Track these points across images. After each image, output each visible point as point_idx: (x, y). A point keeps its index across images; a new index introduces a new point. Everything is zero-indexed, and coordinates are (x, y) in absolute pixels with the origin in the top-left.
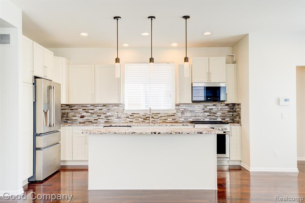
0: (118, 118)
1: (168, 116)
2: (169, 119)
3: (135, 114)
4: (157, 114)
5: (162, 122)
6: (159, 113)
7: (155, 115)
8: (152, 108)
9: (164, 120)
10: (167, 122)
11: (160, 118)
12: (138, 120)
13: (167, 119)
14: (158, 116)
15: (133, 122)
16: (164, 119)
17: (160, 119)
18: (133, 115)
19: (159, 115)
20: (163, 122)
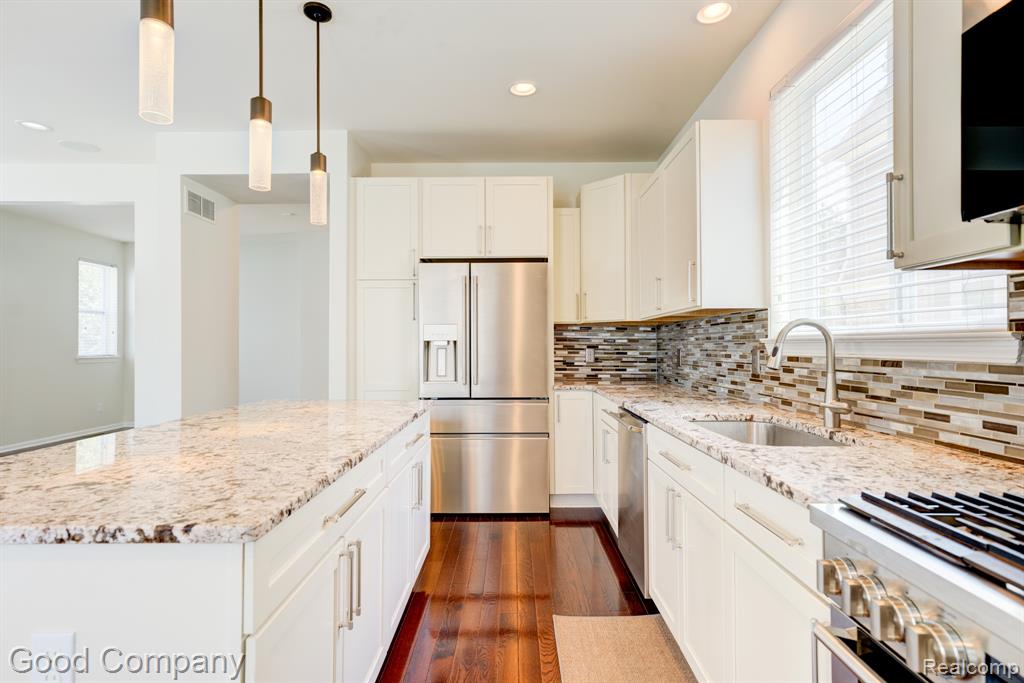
0: (756, 378)
1: (955, 387)
2: (957, 419)
3: (797, 359)
4: (884, 363)
5: (910, 429)
6: (897, 364)
7: (877, 376)
8: (835, 330)
9: (922, 421)
10: (943, 437)
11: (901, 402)
12: (808, 395)
13: (946, 419)
14: (890, 380)
15: (790, 404)
16: (929, 416)
17: (903, 411)
18: (790, 364)
19: (900, 377)
20: (920, 434)
